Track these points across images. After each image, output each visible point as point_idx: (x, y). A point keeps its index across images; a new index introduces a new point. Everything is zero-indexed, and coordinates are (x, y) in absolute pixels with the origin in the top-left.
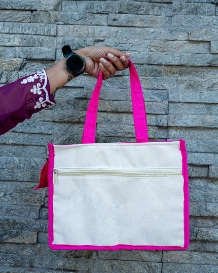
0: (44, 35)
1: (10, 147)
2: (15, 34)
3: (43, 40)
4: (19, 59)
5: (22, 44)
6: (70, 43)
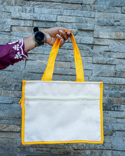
0: (88, 17)
1: (69, 76)
2: (72, 16)
3: (87, 20)
4: (75, 30)
5: (77, 21)
6: (102, 22)
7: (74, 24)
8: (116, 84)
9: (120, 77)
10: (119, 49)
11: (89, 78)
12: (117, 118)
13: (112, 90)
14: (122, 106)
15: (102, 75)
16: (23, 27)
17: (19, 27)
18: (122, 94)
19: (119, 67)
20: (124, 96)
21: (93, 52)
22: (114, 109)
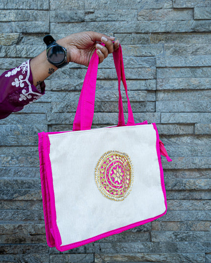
0: (37, 10)
2: (10, 9)
3: (36, 14)
4: (15, 34)
5: (18, 19)
6: (63, 16)
15: (68, 110)
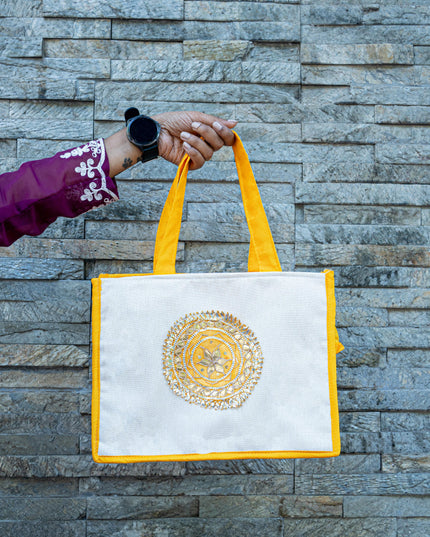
7: (237, 24)
8: (378, 205)
9: (392, 182)
10: (382, 96)
11: (294, 188)
12: (389, 309)
13: (368, 222)
14: (403, 271)
16: (82, 42)
17: (67, 42)
18: (400, 234)
19: (387, 152)
20: (407, 240)
21: (303, 109)
22: (379, 282)
